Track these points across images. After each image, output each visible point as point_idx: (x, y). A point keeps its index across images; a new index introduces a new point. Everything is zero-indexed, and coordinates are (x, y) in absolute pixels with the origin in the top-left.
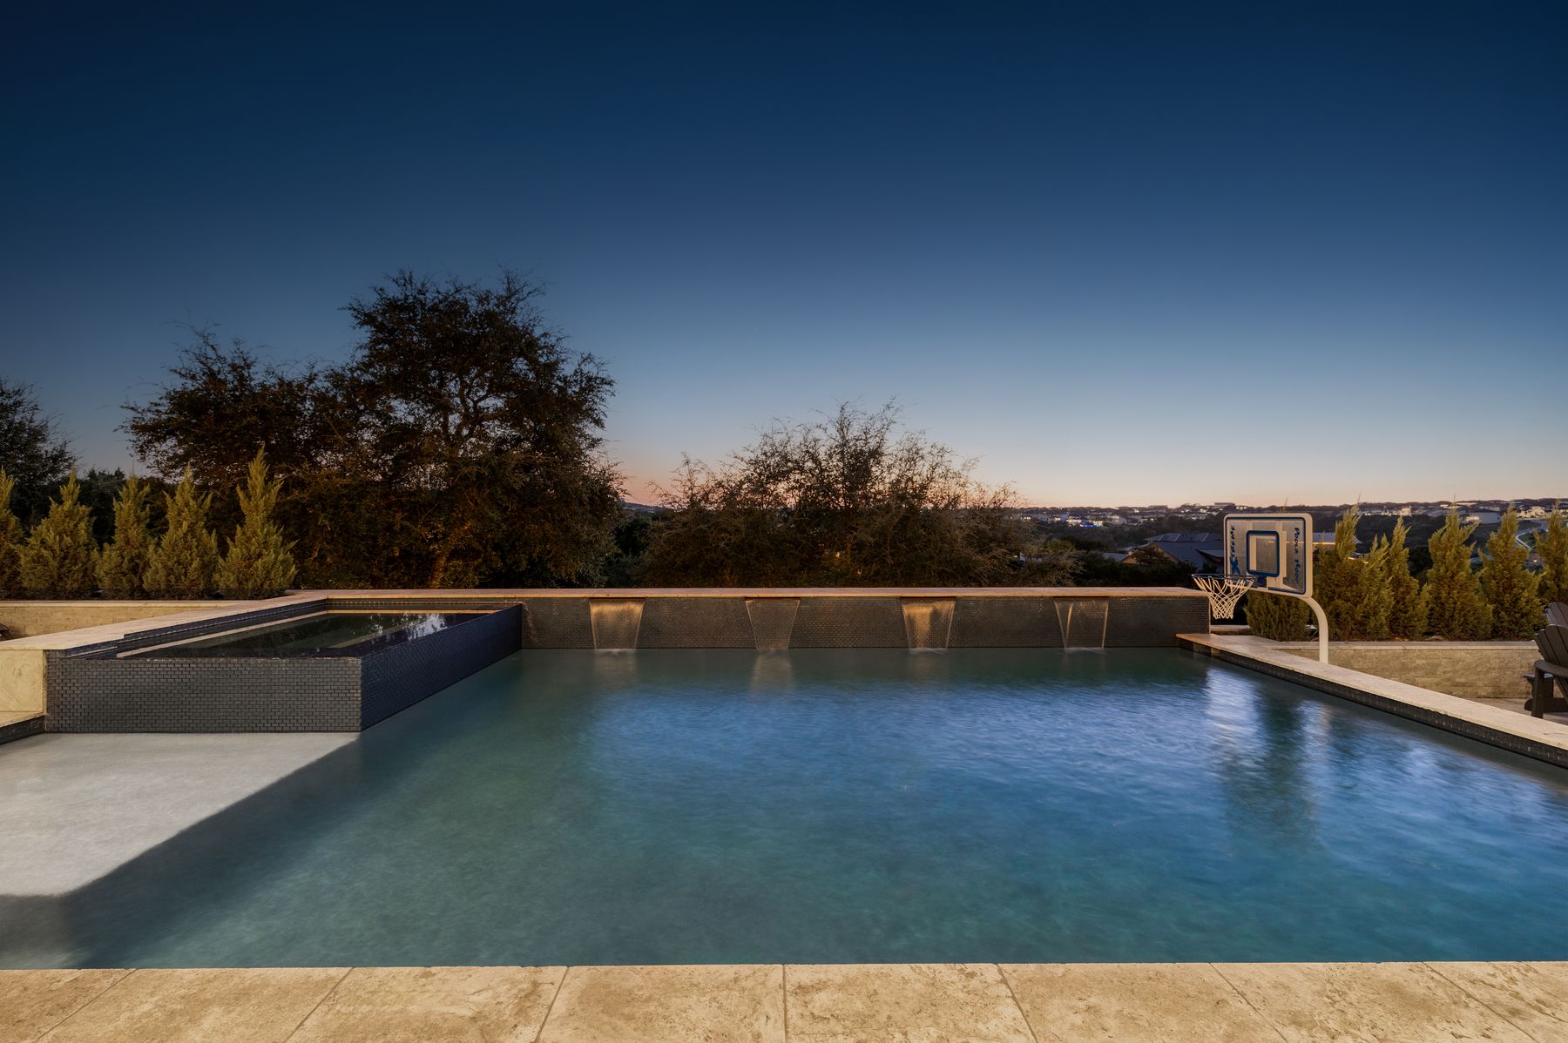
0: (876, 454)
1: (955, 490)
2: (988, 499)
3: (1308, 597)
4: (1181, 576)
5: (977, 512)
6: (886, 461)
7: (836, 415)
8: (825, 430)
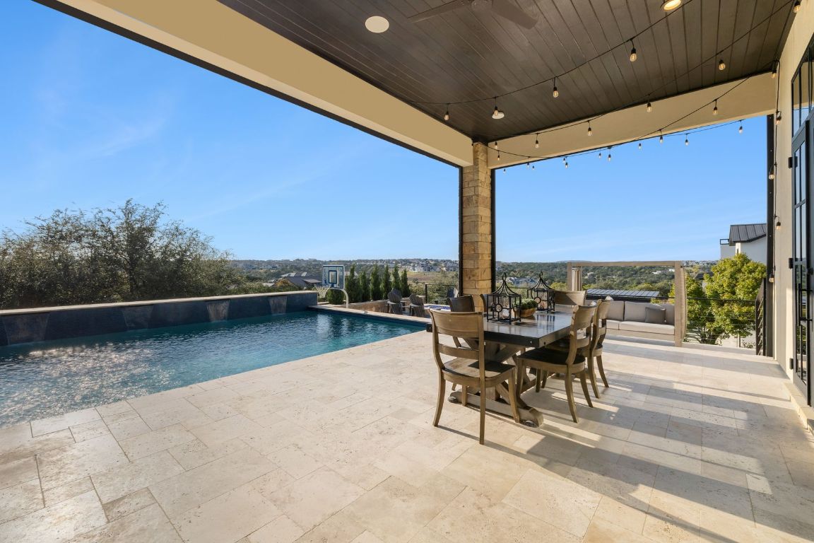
0: (150, 230)
1: (200, 251)
2: (217, 257)
3: (344, 290)
4: (310, 286)
5: (211, 264)
6: (157, 234)
7: (123, 205)
8: (114, 213)
